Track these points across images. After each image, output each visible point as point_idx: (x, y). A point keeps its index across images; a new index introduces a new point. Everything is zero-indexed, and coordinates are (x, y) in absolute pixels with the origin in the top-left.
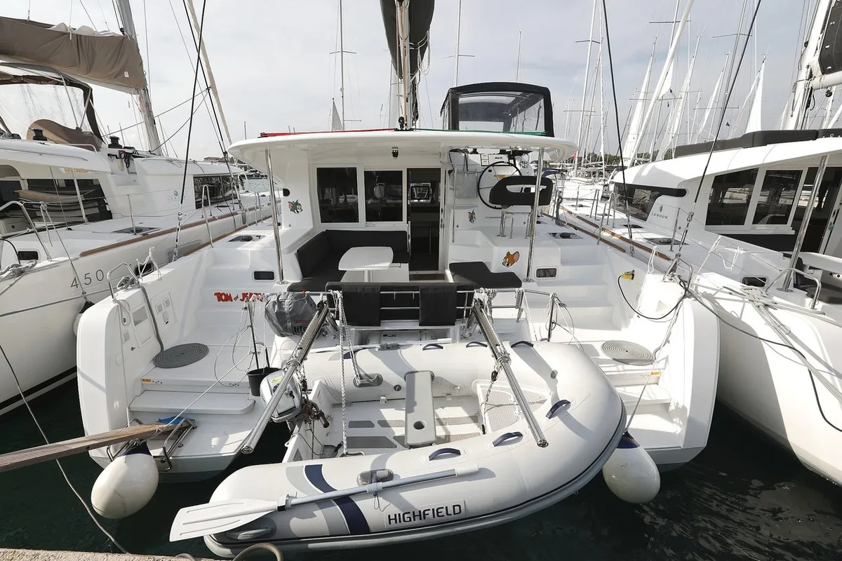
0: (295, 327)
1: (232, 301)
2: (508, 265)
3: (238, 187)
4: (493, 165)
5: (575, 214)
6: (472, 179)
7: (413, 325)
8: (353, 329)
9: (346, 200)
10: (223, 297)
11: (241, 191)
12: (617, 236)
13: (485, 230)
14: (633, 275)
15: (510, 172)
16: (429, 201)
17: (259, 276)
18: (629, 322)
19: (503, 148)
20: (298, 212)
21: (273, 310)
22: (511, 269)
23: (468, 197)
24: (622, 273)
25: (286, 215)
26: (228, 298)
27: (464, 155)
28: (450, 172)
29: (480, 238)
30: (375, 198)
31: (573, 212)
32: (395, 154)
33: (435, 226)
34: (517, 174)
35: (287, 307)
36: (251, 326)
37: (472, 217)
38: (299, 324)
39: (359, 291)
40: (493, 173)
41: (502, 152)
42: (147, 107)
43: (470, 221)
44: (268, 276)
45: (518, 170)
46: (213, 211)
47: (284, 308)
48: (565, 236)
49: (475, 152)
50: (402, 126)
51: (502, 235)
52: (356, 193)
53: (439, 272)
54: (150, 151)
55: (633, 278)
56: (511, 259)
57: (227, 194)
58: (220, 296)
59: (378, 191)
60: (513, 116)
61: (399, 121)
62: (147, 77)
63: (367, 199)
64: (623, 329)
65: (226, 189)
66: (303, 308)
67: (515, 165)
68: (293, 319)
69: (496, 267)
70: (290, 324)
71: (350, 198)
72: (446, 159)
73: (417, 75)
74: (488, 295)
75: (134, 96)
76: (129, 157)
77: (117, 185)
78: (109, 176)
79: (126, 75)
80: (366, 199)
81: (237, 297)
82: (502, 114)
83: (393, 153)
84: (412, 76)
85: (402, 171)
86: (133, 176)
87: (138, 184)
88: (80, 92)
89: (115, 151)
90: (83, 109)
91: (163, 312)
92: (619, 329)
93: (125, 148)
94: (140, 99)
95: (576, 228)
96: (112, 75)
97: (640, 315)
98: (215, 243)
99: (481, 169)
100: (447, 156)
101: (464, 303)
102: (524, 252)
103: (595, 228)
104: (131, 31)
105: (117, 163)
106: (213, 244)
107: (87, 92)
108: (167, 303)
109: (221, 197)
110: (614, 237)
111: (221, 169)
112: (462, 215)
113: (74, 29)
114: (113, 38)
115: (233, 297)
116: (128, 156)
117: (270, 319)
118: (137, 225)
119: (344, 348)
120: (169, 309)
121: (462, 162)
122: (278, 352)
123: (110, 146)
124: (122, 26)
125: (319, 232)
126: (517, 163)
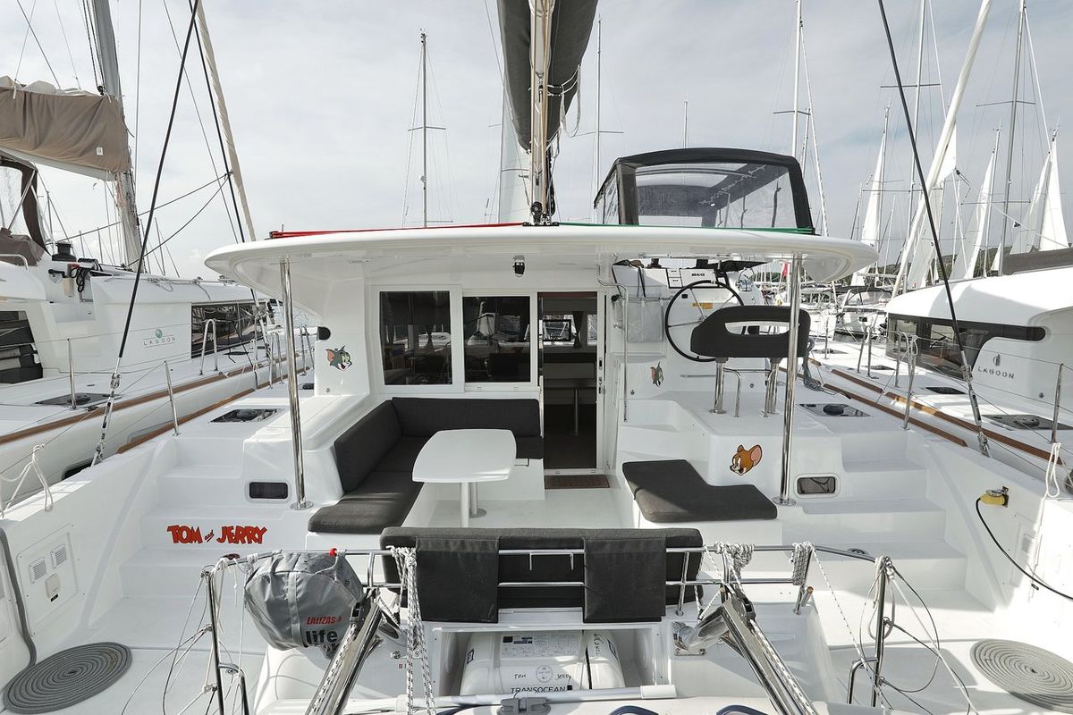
0: (308, 633)
1: (200, 541)
2: (741, 471)
3: (265, 320)
4: (691, 287)
5: (827, 367)
6: (655, 310)
7: (568, 619)
8: (438, 628)
9: (430, 341)
10: (185, 535)
11: (270, 325)
12: (928, 409)
13: (685, 400)
14: (1006, 497)
15: (724, 299)
16: (572, 343)
17: (259, 490)
18: (1010, 596)
19: (702, 256)
20: (343, 367)
21: (260, 594)
22: (748, 478)
23: (648, 340)
24: (982, 493)
25: (321, 371)
26: (194, 536)
27: (637, 269)
28: (614, 298)
29: (673, 412)
30: (479, 335)
31: (822, 361)
32: (519, 269)
33: (588, 387)
34: (735, 301)
35: (291, 591)
36: (213, 629)
37: (657, 375)
38: (318, 627)
39: (453, 549)
40: (690, 300)
41: (702, 264)
42: (127, 201)
43: (655, 382)
44: (279, 491)
45: (735, 294)
46: (222, 361)
47: (284, 592)
48: (832, 411)
49: (655, 264)
50: (537, 219)
51: (718, 408)
52: (448, 330)
53: (598, 471)
54: (123, 266)
55: (1006, 504)
56: (745, 460)
57: (246, 332)
58: (178, 533)
59: (485, 326)
60: (719, 206)
61: (532, 210)
62: (133, 157)
63: (466, 337)
64: (999, 610)
65: (245, 324)
66: (328, 589)
67: (727, 286)
68: (301, 615)
69: (717, 472)
70: (298, 625)
71: (436, 337)
72: (607, 278)
73: (554, 143)
74: (734, 557)
75: (109, 183)
76: (85, 274)
77: (57, 322)
78: (46, 306)
79: (100, 151)
80: (465, 339)
81: (212, 534)
82: (701, 204)
83: (515, 266)
84: (548, 143)
85: (529, 298)
86: (88, 305)
87: (94, 319)
88: (17, 175)
89: (63, 266)
90: (18, 199)
91: (45, 577)
92: (987, 608)
93: (81, 260)
94: (118, 188)
95: (849, 396)
96: (75, 152)
97: (1037, 583)
98: (181, 426)
99: (671, 293)
100: (608, 271)
101: (681, 571)
102: (772, 446)
103: (878, 395)
104: (115, 92)
105: (62, 285)
106: (181, 428)
107: (29, 175)
108: (60, 556)
109: (236, 336)
110: (921, 412)
111: (238, 293)
112: (640, 373)
113: (23, 86)
114: (85, 98)
115: (203, 534)
116: (83, 274)
117: (255, 612)
118: (82, 389)
119: (416, 702)
120: (63, 571)
121: (635, 281)
122: (272, 681)
123: (55, 258)
124: (100, 83)
125: (380, 401)
126: (732, 284)
